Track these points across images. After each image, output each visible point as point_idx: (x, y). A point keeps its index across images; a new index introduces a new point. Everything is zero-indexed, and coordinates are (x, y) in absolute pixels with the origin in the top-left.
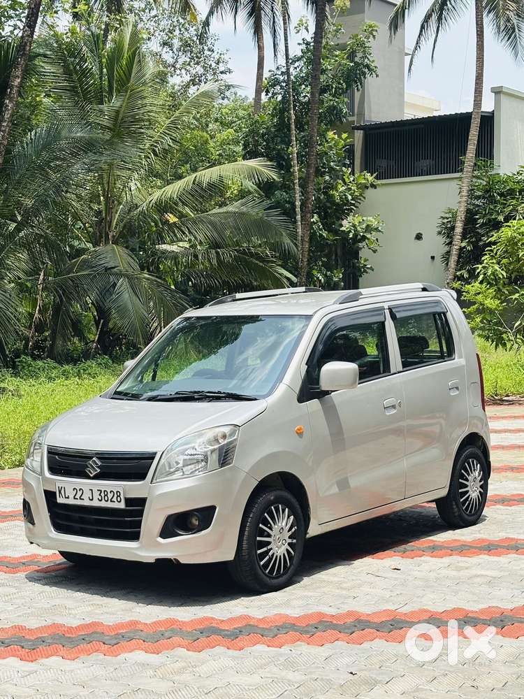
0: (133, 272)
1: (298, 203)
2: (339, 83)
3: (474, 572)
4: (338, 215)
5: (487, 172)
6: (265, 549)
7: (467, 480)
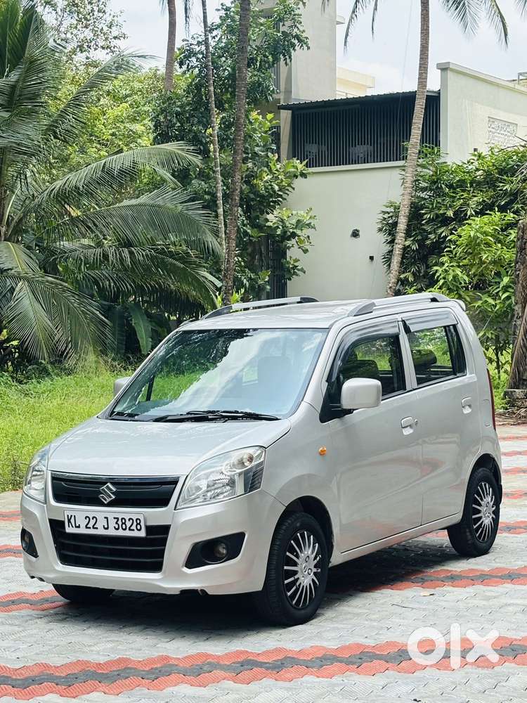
0: (34, 275)
1: (220, 194)
2: (265, 56)
3: (504, 600)
4: (263, 208)
5: (433, 161)
6: (292, 579)
7: (480, 505)
